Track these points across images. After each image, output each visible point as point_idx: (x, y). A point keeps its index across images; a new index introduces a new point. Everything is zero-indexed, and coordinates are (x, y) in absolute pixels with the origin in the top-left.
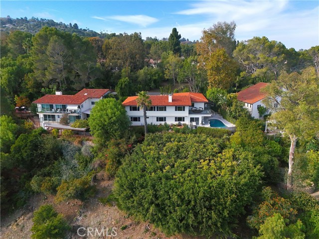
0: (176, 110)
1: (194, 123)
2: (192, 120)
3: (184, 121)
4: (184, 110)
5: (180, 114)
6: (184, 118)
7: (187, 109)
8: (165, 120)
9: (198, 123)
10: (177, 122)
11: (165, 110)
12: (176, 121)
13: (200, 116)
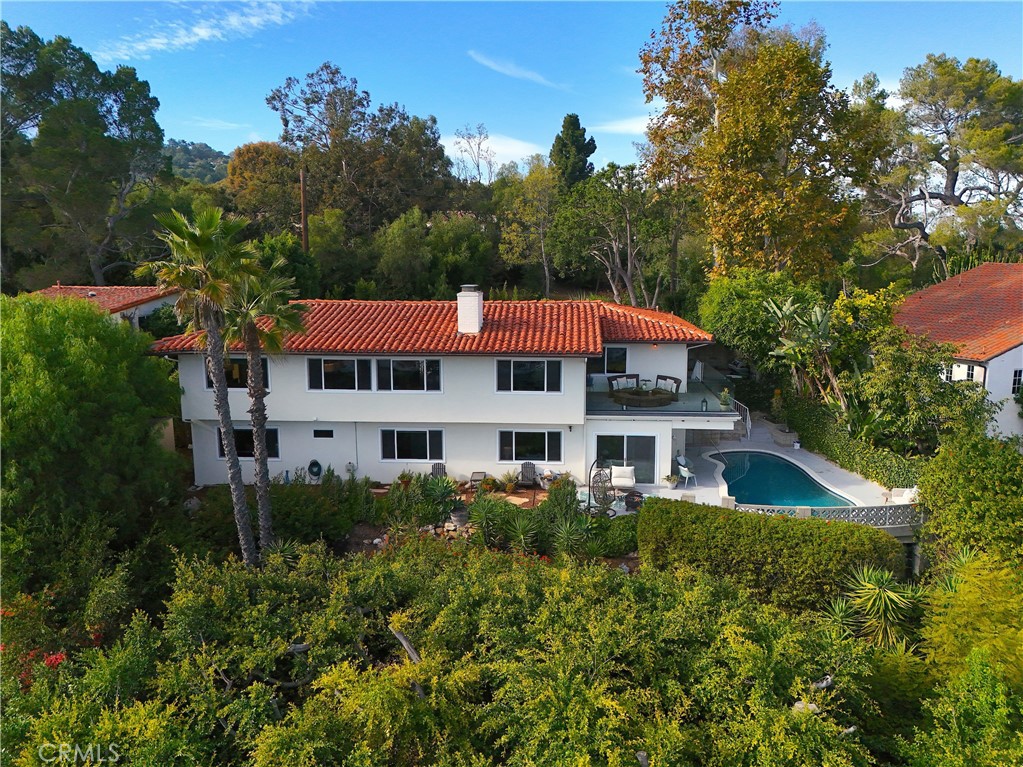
0: (503, 386)
1: (622, 476)
2: (609, 450)
3: (556, 456)
4: (555, 386)
5: (531, 410)
6: (555, 437)
7: (574, 378)
8: (437, 453)
9: (645, 476)
10: (514, 467)
11: (434, 385)
12: (505, 456)
13: (662, 430)
